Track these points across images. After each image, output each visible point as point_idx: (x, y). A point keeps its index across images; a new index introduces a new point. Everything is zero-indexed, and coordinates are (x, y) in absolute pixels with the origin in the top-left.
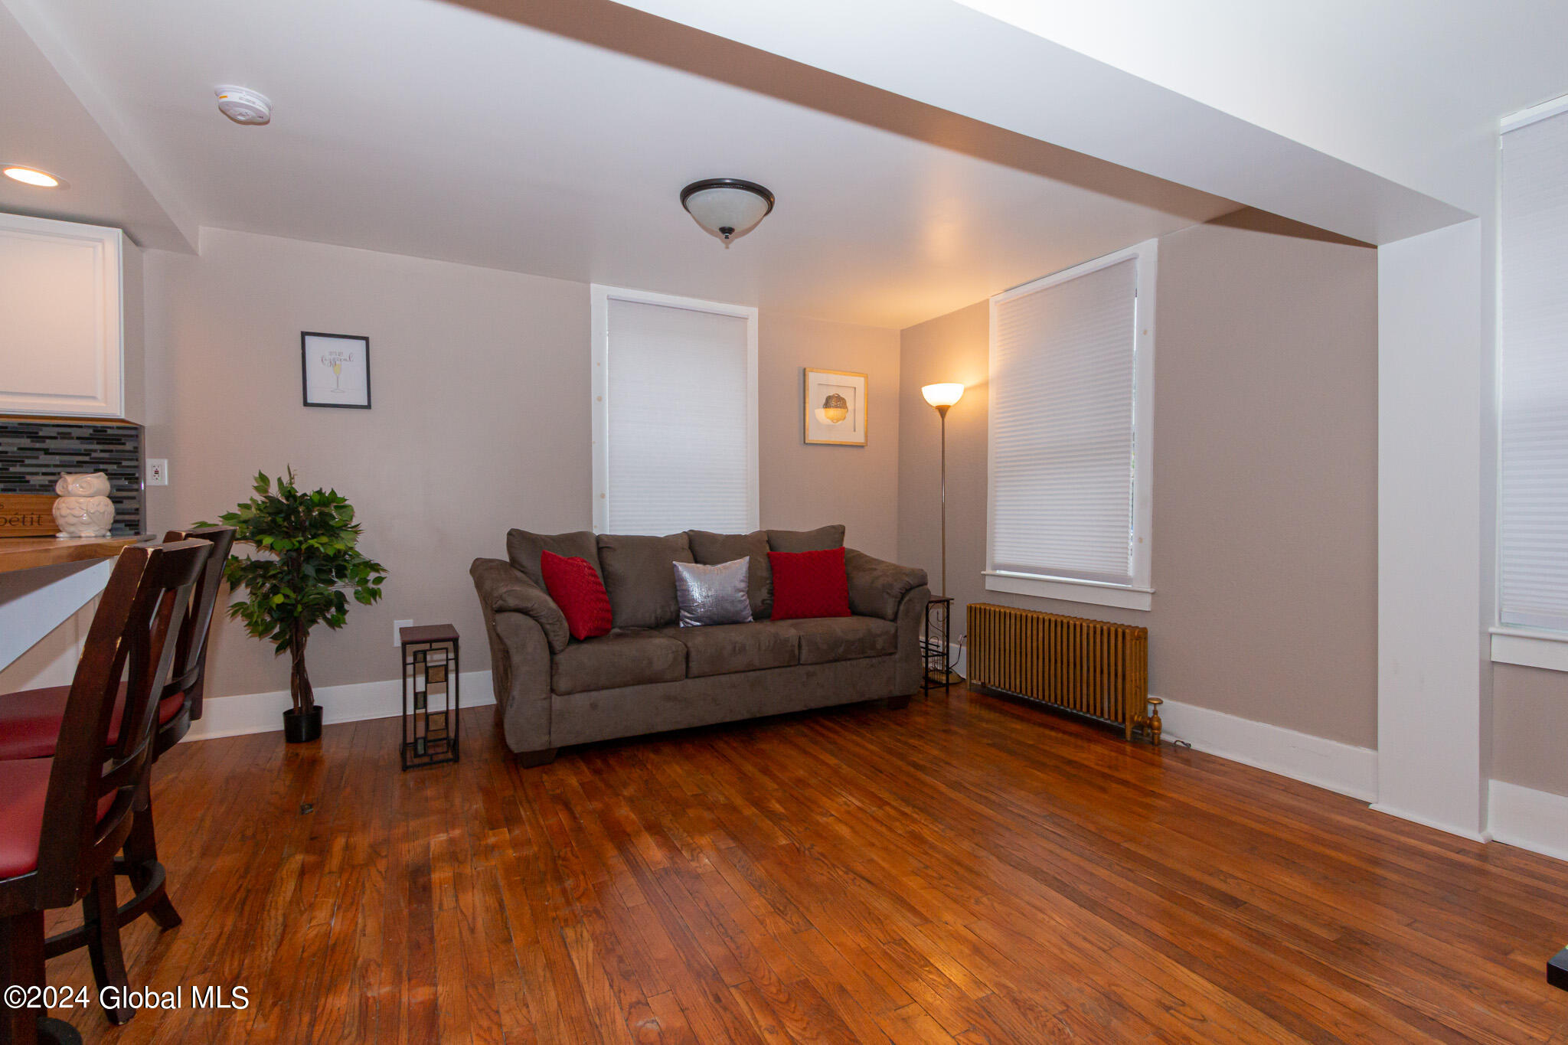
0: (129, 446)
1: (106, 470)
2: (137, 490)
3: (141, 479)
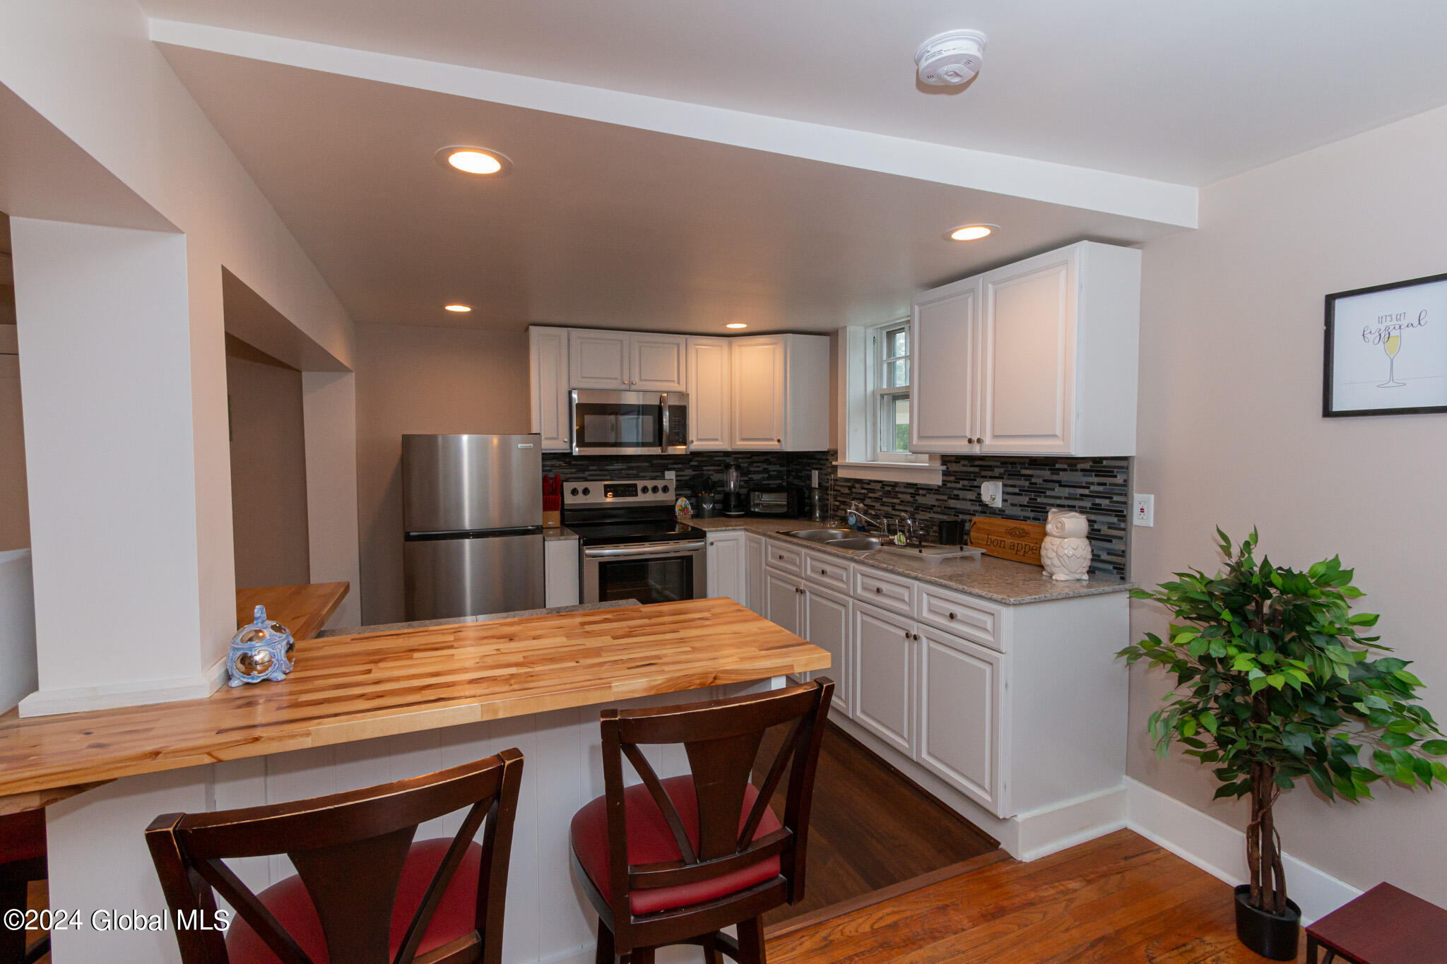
0: (1119, 480)
1: (1100, 505)
2: (1124, 530)
3: (1128, 517)
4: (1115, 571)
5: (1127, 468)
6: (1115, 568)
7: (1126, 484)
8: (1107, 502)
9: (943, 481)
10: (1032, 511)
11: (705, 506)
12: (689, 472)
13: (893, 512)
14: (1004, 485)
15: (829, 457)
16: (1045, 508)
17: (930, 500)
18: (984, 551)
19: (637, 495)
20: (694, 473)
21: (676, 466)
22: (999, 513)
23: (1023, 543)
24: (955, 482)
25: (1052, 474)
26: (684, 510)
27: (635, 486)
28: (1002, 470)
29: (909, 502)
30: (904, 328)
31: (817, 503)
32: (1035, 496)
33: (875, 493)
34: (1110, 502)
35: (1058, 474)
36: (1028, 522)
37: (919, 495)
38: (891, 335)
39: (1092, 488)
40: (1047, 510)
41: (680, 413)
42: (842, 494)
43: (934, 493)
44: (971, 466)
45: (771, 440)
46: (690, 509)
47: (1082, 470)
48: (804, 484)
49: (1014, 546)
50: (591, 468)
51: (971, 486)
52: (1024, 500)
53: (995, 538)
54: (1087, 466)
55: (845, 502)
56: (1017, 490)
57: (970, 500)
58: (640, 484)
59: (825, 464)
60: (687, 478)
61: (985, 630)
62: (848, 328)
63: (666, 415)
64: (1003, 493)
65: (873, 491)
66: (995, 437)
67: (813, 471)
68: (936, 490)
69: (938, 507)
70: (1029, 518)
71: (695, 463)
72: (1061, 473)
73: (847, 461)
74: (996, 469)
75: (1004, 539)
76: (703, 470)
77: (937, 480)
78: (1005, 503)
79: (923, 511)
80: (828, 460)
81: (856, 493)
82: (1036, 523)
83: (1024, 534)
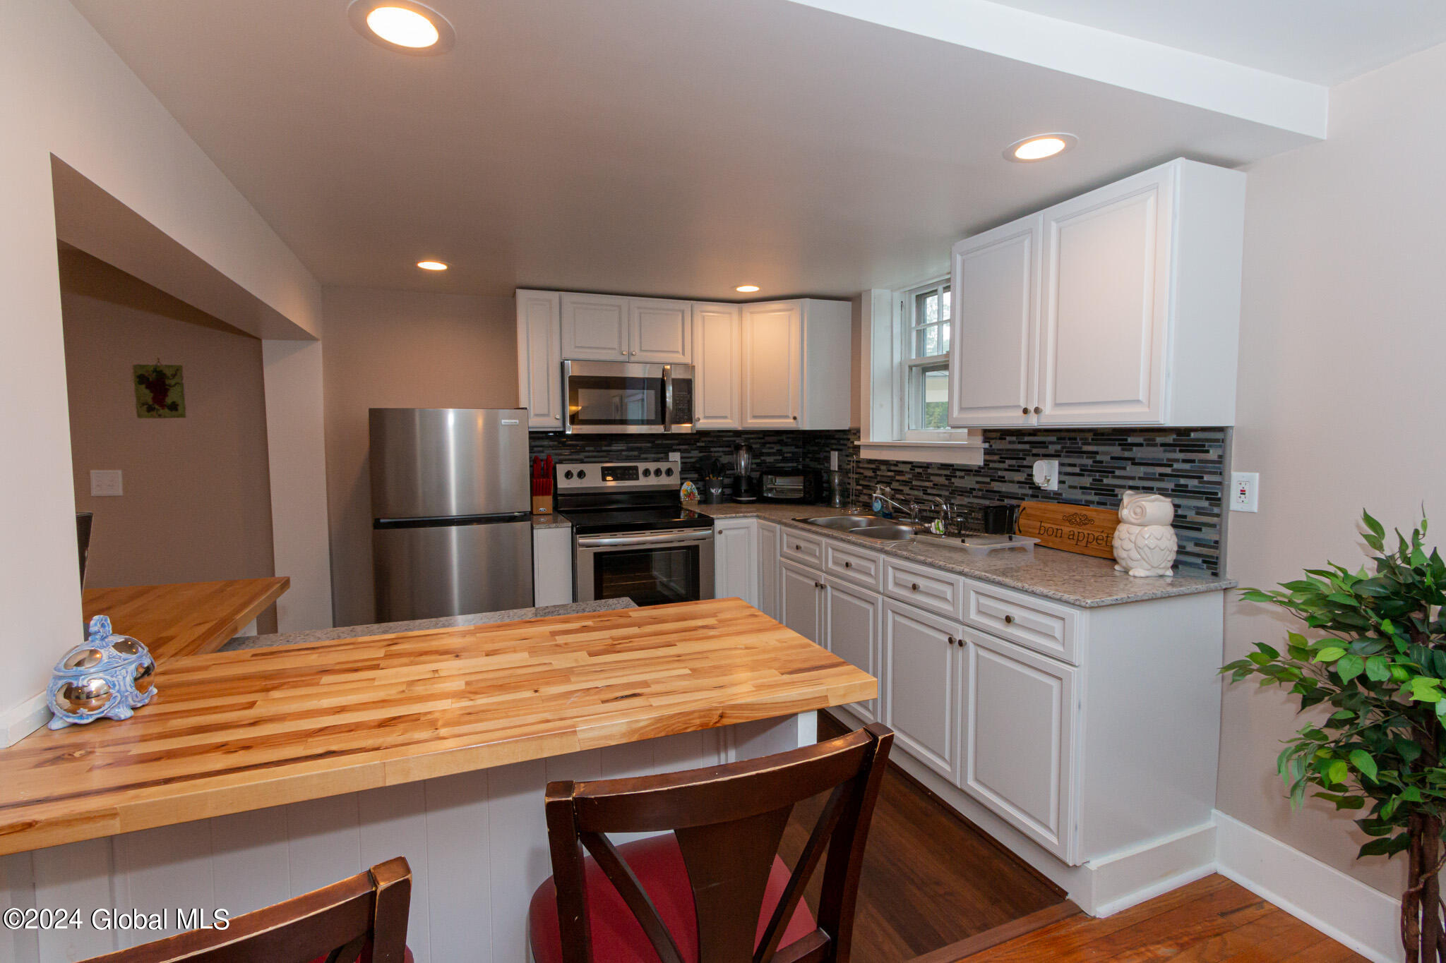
0: (1212, 455)
1: (1186, 486)
2: (1218, 515)
3: (1224, 501)
4: (1205, 565)
5: (1223, 441)
6: (1204, 562)
7: (1221, 460)
8: (1195, 482)
9: (985, 460)
10: (1096, 494)
11: (713, 491)
12: (695, 454)
13: (925, 497)
14: (1061, 465)
15: (850, 437)
16: (1113, 491)
17: (969, 482)
18: (1037, 541)
19: (637, 479)
20: (701, 454)
21: (681, 447)
22: (1055, 497)
23: (1086, 532)
24: (1000, 462)
25: (1123, 450)
26: (690, 495)
27: (636, 468)
28: (1058, 447)
29: (946, 486)
30: (936, 291)
31: (837, 488)
32: (1100, 476)
33: (904, 475)
34: (1199, 483)
35: (1131, 450)
36: (1092, 507)
37: (956, 477)
38: (921, 299)
39: (1176, 466)
41: (685, 387)
42: (866, 477)
43: (974, 475)
44: (1019, 443)
45: (787, 417)
46: (697, 494)
47: (1162, 445)
48: (822, 467)
49: (1074, 535)
50: (587, 449)
51: (1019, 466)
52: (1087, 481)
53: (1049, 525)
54: (1170, 439)
55: (869, 486)
56: (1077, 470)
57: (1019, 482)
58: (642, 466)
59: (845, 445)
60: (693, 460)
61: (1053, 637)
62: (872, 291)
63: (669, 390)
64: (1060, 473)
65: (900, 473)
66: (1057, 405)
67: (832, 453)
68: (976, 471)
69: (979, 490)
70: (1092, 502)
71: (703, 444)
72: (1134, 448)
73: (871, 441)
74: (1050, 447)
75: (1062, 528)
76: (711, 452)
77: (977, 460)
78: (1062, 485)
79: (962, 495)
80: (849, 439)
81: (881, 476)
82: (1101, 508)
83: (1086, 521)
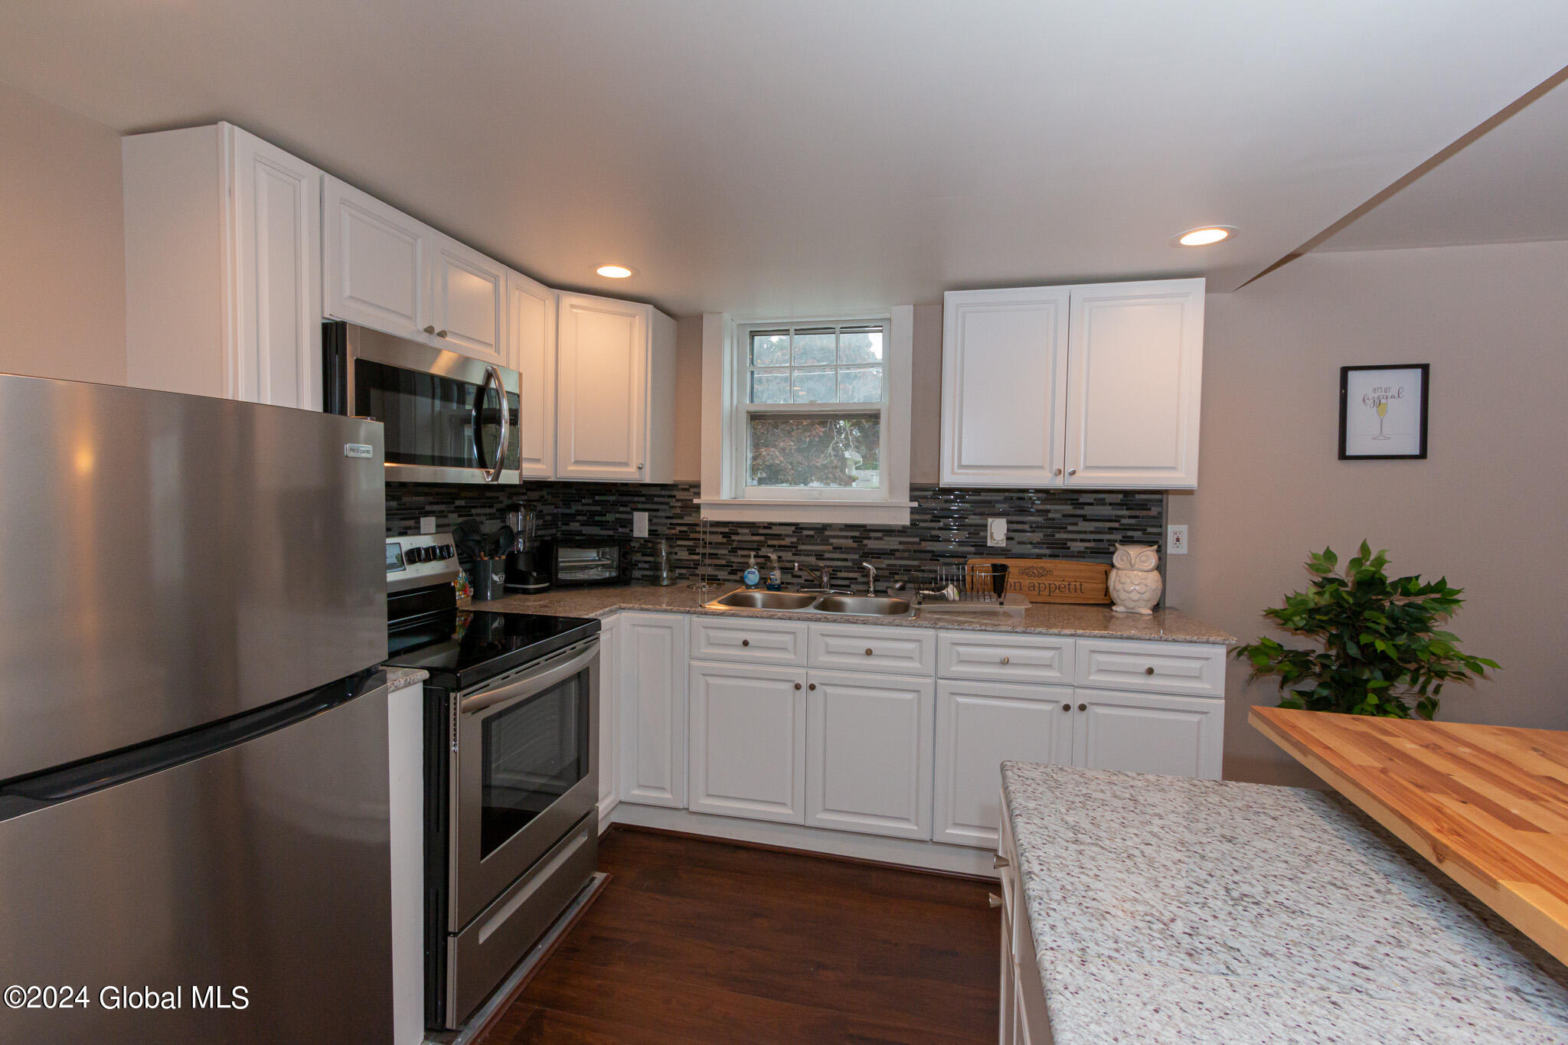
0: (1154, 511)
1: (1132, 537)
3: (1165, 547)
5: (1162, 501)
7: (1160, 516)
8: (1139, 533)
9: (911, 520)
10: (1047, 548)
11: (496, 578)
14: (1009, 522)
15: (676, 493)
16: (1066, 544)
17: (891, 543)
19: (403, 566)
21: (435, 508)
22: (1001, 552)
23: (1046, 583)
24: (932, 521)
25: (1074, 508)
28: (1007, 506)
29: (853, 548)
31: (664, 559)
32: (1050, 531)
33: (783, 539)
34: (1143, 534)
35: (1083, 508)
37: (870, 538)
39: (1124, 521)
40: (1068, 545)
42: (710, 544)
43: (898, 536)
47: (1111, 503)
49: (1034, 587)
52: (1037, 537)
54: (1117, 498)
55: (717, 554)
56: (1026, 527)
59: (668, 504)
62: (723, 316)
64: (1008, 530)
65: (778, 536)
66: (1090, 468)
67: (636, 514)
68: (899, 531)
69: (904, 551)
72: (1086, 507)
73: (721, 498)
74: (997, 506)
75: (1020, 580)
77: (902, 519)
78: (1010, 542)
79: (880, 558)
80: (674, 496)
81: (739, 541)
82: (1056, 561)
83: (1044, 573)
